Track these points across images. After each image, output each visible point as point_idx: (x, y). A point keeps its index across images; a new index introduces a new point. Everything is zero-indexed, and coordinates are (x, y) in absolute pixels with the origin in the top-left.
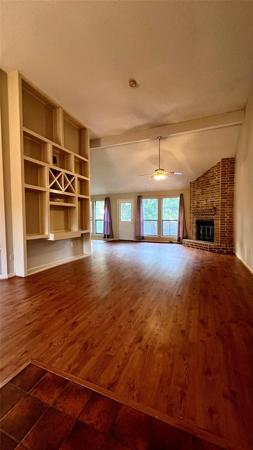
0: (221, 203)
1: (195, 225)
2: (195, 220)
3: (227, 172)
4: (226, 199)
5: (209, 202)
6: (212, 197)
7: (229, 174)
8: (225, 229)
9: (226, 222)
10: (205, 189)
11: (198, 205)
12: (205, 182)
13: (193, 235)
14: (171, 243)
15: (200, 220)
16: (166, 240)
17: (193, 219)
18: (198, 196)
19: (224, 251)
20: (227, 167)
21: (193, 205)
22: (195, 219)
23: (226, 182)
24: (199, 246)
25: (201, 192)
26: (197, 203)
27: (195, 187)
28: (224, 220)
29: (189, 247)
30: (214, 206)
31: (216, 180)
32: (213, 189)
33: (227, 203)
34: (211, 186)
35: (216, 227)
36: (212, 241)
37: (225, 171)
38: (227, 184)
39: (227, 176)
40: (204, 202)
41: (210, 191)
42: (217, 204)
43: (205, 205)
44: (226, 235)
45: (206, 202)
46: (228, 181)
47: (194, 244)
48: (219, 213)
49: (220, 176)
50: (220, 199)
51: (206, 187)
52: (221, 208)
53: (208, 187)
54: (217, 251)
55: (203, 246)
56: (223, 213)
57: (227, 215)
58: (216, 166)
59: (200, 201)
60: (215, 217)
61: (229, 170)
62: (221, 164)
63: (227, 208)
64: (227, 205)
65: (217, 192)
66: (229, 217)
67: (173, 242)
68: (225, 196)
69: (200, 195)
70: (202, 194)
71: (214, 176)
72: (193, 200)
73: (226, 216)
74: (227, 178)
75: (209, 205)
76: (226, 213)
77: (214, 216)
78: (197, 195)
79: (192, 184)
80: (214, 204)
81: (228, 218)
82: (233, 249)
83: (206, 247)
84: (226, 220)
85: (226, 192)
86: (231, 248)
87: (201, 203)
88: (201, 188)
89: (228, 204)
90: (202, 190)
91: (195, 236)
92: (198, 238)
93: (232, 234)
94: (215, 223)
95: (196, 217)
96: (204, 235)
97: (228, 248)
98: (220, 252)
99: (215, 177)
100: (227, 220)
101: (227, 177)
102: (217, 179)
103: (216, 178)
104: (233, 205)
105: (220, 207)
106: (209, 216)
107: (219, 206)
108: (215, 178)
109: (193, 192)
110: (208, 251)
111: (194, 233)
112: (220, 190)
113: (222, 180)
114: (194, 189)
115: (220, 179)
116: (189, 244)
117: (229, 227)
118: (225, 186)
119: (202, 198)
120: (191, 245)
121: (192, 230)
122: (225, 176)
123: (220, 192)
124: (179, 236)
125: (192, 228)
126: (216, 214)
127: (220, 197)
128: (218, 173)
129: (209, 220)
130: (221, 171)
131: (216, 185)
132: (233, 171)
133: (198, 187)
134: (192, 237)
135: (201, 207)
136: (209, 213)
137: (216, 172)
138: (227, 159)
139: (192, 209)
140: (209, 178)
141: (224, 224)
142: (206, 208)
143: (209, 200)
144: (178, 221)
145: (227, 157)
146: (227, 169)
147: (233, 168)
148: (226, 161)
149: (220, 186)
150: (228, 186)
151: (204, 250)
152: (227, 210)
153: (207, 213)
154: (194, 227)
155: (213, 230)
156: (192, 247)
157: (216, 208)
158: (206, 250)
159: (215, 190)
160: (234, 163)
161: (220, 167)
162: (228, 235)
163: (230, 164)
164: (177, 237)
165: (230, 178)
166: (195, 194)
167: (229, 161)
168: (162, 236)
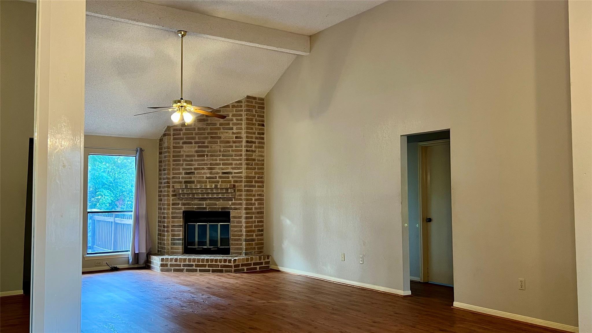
0: (247, 177)
1: (180, 222)
2: (182, 211)
3: (254, 122)
4: (254, 170)
5: (218, 173)
6: (223, 164)
7: (257, 126)
9: (253, 213)
10: (207, 147)
11: (191, 178)
12: (207, 131)
13: (174, 244)
14: (115, 269)
15: (195, 210)
16: (99, 265)
17: (173, 209)
18: (188, 159)
19: (256, 268)
20: (254, 113)
21: (173, 178)
22: (180, 209)
23: (254, 140)
24: (210, 266)
25: (197, 152)
26: (186, 173)
27: (181, 139)
28: (251, 209)
29: (182, 270)
30: (230, 182)
31: (233, 133)
32: (229, 149)
33: (255, 177)
34: (221, 142)
35: (234, 222)
36: (226, 252)
37: (252, 120)
38: (255, 143)
39: (254, 129)
40: (205, 173)
41: (220, 151)
42: (235, 179)
43: (208, 180)
44: (254, 237)
45: (211, 173)
46: (256, 138)
47: (194, 263)
48: (241, 195)
49: (244, 126)
50: (244, 171)
51: (210, 142)
52: (245, 186)
53: (216, 143)
54: (245, 271)
55: (218, 263)
56: (250, 195)
57: (256, 200)
58: (233, 106)
59: (195, 169)
60: (233, 204)
61: (258, 118)
62: (243, 104)
63: (254, 186)
64: (256, 182)
65: (236, 155)
66: (258, 203)
67: (118, 266)
68: (252, 165)
69: (194, 156)
70: (199, 156)
71: (229, 124)
72: (173, 165)
73: (253, 201)
74: (254, 133)
75: (218, 179)
76: (254, 196)
77: (230, 202)
78: (187, 156)
79: (172, 130)
80: (231, 179)
81: (257, 206)
82: (269, 262)
83: (227, 264)
84: (253, 209)
85: (253, 157)
86: (267, 260)
87: (198, 173)
88: (196, 143)
89: (256, 179)
90: (199, 147)
91: (181, 246)
92: (187, 251)
93: (262, 235)
94: (231, 215)
95: (184, 204)
96: (202, 243)
97: (262, 261)
98: (251, 271)
99: (231, 126)
100: (256, 208)
101: (254, 131)
102: (235, 131)
103: (233, 127)
104: (262, 182)
105: (243, 184)
106: (217, 203)
107: (241, 181)
108: (232, 129)
109: (174, 147)
110: (230, 271)
111: (179, 240)
112: (244, 153)
113: (247, 135)
114: (179, 143)
115: (243, 131)
116: (180, 266)
117: (258, 222)
118: (251, 147)
119: (199, 165)
120: (184, 265)
121: (170, 233)
122: (252, 129)
123: (244, 157)
124: (135, 252)
125: (170, 229)
126: (235, 198)
127: (244, 166)
128: (237, 120)
129: (217, 210)
130: (244, 117)
131: (234, 142)
132: (263, 121)
133: (187, 138)
134: (172, 248)
135: (199, 182)
136: (220, 196)
137: (234, 118)
138: (255, 98)
139: (171, 185)
140: (218, 126)
141: (252, 218)
142: (216, 186)
143: (219, 169)
144: (133, 213)
145: (254, 96)
146: (254, 116)
147: (263, 117)
148: (252, 102)
149: (243, 146)
150: (255, 147)
151: (221, 271)
152: (256, 191)
153: (215, 196)
154: (179, 226)
155: (226, 229)
156: (188, 270)
157: (234, 186)
158: (226, 271)
159: (233, 151)
160: (263, 108)
161: (242, 111)
162: (256, 238)
163: (258, 108)
164: (130, 253)
165: (259, 134)
166: (182, 153)
167: (256, 103)
168: (88, 254)
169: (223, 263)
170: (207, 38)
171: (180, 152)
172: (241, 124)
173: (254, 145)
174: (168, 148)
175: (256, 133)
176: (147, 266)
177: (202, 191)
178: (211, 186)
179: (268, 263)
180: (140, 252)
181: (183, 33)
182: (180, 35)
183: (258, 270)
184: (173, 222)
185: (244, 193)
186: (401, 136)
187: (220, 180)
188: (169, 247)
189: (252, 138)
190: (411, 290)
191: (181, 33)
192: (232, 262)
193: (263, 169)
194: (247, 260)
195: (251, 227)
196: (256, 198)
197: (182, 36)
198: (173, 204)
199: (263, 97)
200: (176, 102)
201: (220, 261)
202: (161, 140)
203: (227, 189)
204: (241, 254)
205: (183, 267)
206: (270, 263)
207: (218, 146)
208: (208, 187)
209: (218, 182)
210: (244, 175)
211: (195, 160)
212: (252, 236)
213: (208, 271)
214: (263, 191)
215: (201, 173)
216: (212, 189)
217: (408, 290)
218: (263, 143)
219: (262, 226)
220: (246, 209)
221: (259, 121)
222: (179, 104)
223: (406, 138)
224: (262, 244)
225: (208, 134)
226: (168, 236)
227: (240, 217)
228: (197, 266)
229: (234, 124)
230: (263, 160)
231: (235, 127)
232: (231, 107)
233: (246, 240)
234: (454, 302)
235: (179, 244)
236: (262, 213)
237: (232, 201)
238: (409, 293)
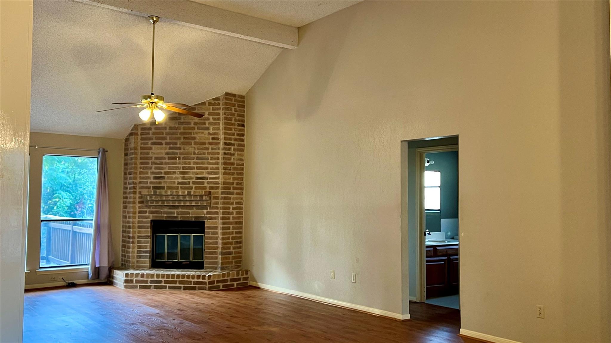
0: (224, 183)
1: (148, 232)
2: (150, 220)
3: (233, 121)
4: (232, 175)
5: (191, 178)
6: (198, 168)
7: (236, 127)
8: (229, 237)
9: (231, 223)
10: (180, 149)
11: (160, 183)
12: (180, 131)
13: (140, 257)
14: (72, 285)
15: (164, 219)
16: (54, 280)
17: (139, 217)
18: (158, 161)
19: (233, 285)
20: (233, 112)
21: (140, 183)
22: (147, 217)
23: (233, 142)
24: (181, 282)
25: (167, 154)
26: (155, 178)
27: (150, 139)
28: (229, 218)
29: (149, 287)
30: (205, 188)
31: (209, 134)
32: (204, 151)
33: (233, 183)
34: (195, 143)
35: (208, 233)
36: (199, 266)
37: (231, 119)
38: (234, 145)
39: (233, 130)
40: (177, 178)
41: (194, 153)
42: (211, 185)
43: (180, 186)
44: (232, 250)
45: (183, 178)
46: (235, 140)
47: (163, 280)
48: (217, 203)
49: (221, 126)
50: (221, 176)
51: (183, 144)
52: (222, 193)
53: (190, 144)
54: (221, 288)
55: (191, 280)
56: (228, 203)
57: (234, 209)
58: (210, 104)
59: (166, 173)
60: (208, 213)
61: (238, 118)
62: (221, 102)
63: (232, 194)
64: (234, 188)
65: (212, 159)
66: (236, 212)
67: (77, 282)
68: (230, 170)
69: (165, 159)
70: (170, 158)
71: (204, 124)
72: (141, 168)
73: (231, 210)
74: (233, 134)
75: (191, 185)
76: (232, 204)
77: (205, 211)
78: (157, 158)
79: (139, 129)
80: (206, 185)
81: (235, 215)
82: (248, 277)
83: (201, 280)
84: (231, 218)
85: (232, 161)
86: (245, 276)
87: (168, 178)
88: (167, 144)
89: (235, 185)
90: (170, 148)
91: (148, 260)
92: (155, 265)
93: (240, 247)
94: (206, 225)
95: (152, 212)
97: (240, 277)
98: (228, 288)
99: (207, 126)
100: (233, 218)
101: (233, 131)
102: (211, 131)
103: (209, 127)
104: (242, 189)
105: (220, 191)
106: (190, 211)
107: (218, 188)
108: (208, 129)
109: (142, 148)
110: (204, 289)
111: (146, 252)
112: (221, 156)
113: (225, 136)
114: (147, 144)
115: (221, 132)
116: (146, 282)
117: (236, 233)
118: (229, 149)
119: (169, 168)
120: (152, 282)
121: (136, 245)
122: (231, 129)
123: (221, 161)
124: (95, 266)
125: (136, 240)
126: (210, 206)
127: (221, 171)
128: (214, 119)
129: (190, 219)
130: (222, 117)
131: (211, 144)
132: (243, 121)
133: (157, 138)
134: (137, 262)
135: (169, 188)
136: (194, 204)
137: (211, 117)
138: (234, 95)
139: (138, 190)
140: (192, 125)
141: (229, 228)
142: (189, 193)
143: (193, 173)
144: (93, 222)
145: (234, 92)
146: (233, 115)
147: (243, 116)
148: (231, 100)
149: (221, 149)
150: (234, 150)
151: (194, 288)
152: (234, 198)
153: (188, 204)
154: (147, 237)
155: (199, 241)
156: (156, 287)
157: (210, 193)
158: (200, 289)
159: (209, 153)
160: (244, 106)
161: (219, 109)
162: (234, 250)
163: (238, 107)
164: (89, 267)
165: (238, 135)
166: (151, 155)
167: (235, 101)
168: (41, 268)
169: (196, 280)
170: (183, 26)
171: (148, 154)
172: (219, 124)
173: (232, 148)
174: (135, 149)
175: (236, 134)
176: (109, 281)
177: (173, 198)
178: (184, 192)
179: (246, 279)
180: (102, 265)
181: (155, 19)
182: (151, 21)
183: (235, 286)
184: (139, 232)
185: (220, 201)
186: (402, 141)
187: (194, 186)
188: (135, 260)
189: (230, 139)
190: (410, 313)
191: (153, 19)
192: (207, 278)
193: (242, 174)
194: (224, 275)
196: (235, 206)
197: (154, 22)
198: (140, 212)
199: (244, 94)
200: (145, 97)
201: (193, 277)
202: (127, 140)
203: (202, 196)
204: (216, 268)
205: (150, 283)
206: (249, 279)
207: (192, 147)
208: (180, 194)
209: (191, 188)
210: (220, 181)
211: (166, 163)
212: (229, 248)
213: (179, 288)
214: (242, 199)
215: (172, 178)
216: (184, 196)
217: (407, 314)
218: (243, 146)
219: (241, 237)
220: (223, 218)
221: (239, 121)
222: (149, 100)
223: (407, 144)
224: (240, 257)
225: (181, 134)
226: (133, 248)
227: (216, 228)
228: (166, 282)
229: (210, 124)
230: (243, 165)
231: (211, 127)
232: (207, 104)
233: (222, 254)
234: (461, 330)
235: (146, 257)
236: (241, 223)
237: (207, 209)
238: (408, 317)
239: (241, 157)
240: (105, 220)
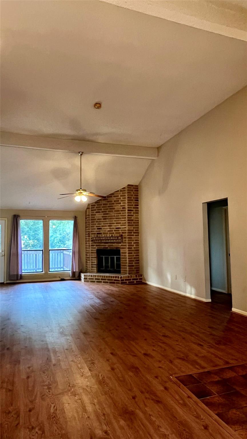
0: (128, 230)
1: (95, 255)
4: (132, 226)
5: (113, 228)
6: (117, 223)
7: (134, 201)
9: (133, 251)
10: (108, 214)
11: (100, 231)
12: (108, 205)
13: (92, 267)
14: (63, 280)
15: (103, 249)
16: (55, 277)
17: (92, 248)
18: (98, 221)
19: (134, 282)
21: (91, 231)
22: (95, 248)
24: (108, 280)
25: (103, 217)
26: (98, 229)
27: (95, 210)
28: (131, 248)
29: (94, 282)
30: (120, 233)
31: (121, 206)
32: (119, 215)
33: (133, 230)
34: (115, 211)
35: (122, 255)
36: (119, 272)
37: (131, 198)
38: (133, 210)
39: (133, 203)
40: (107, 229)
41: (114, 216)
42: (122, 231)
43: (108, 232)
44: (134, 264)
45: (110, 228)
46: (134, 208)
48: (126, 241)
49: (126, 202)
50: (127, 226)
51: (109, 211)
52: (128, 235)
53: (112, 211)
54: (128, 283)
56: (131, 240)
57: (134, 243)
58: (121, 191)
59: (102, 226)
60: (121, 245)
62: (126, 189)
63: (133, 235)
64: (134, 233)
65: (123, 218)
67: (65, 278)
68: (131, 223)
69: (101, 219)
70: (104, 219)
71: (118, 201)
72: (91, 224)
73: (133, 244)
74: (132, 205)
75: (113, 232)
76: (133, 241)
77: (120, 244)
78: (98, 219)
79: (90, 206)
80: (120, 231)
81: (135, 246)
82: (142, 278)
83: (117, 279)
84: (133, 248)
85: (132, 219)
86: (140, 277)
87: (104, 229)
88: (102, 212)
90: (104, 214)
91: (96, 268)
92: (99, 271)
93: (138, 263)
94: (121, 252)
95: (97, 246)
96: (107, 267)
97: (137, 278)
98: (131, 283)
99: (120, 202)
100: (134, 248)
103: (121, 203)
104: (138, 233)
105: (127, 234)
106: (113, 245)
107: (125, 233)
108: (120, 203)
109: (92, 215)
110: (119, 283)
111: (95, 265)
112: (126, 217)
113: (128, 206)
114: (94, 212)
115: (126, 204)
116: (93, 279)
117: (136, 255)
118: (131, 213)
119: (104, 224)
120: (96, 279)
121: (91, 261)
122: (131, 203)
123: (127, 219)
124: (73, 271)
125: (91, 259)
126: (122, 242)
127: (127, 224)
128: (123, 198)
129: (113, 249)
130: (127, 197)
131: (122, 211)
132: (138, 198)
133: (98, 210)
134: (92, 269)
135: (104, 233)
136: (115, 241)
137: (122, 197)
138: (132, 186)
139: (90, 235)
140: (113, 202)
141: (132, 253)
142: (112, 235)
143: (114, 226)
144: (72, 250)
145: (132, 184)
146: (132, 195)
147: (138, 196)
148: (131, 188)
149: (126, 213)
150: (133, 213)
151: (114, 283)
152: (134, 238)
153: (112, 241)
154: (95, 257)
155: (118, 259)
156: (97, 282)
157: (122, 235)
158: (117, 283)
159: (121, 216)
160: (138, 191)
161: (125, 193)
162: (135, 264)
163: (135, 191)
164: (70, 271)
165: (135, 205)
166: (95, 218)
167: (134, 188)
168: (49, 271)
169: (115, 279)
171: (94, 217)
172: (125, 200)
173: (132, 212)
174: (89, 215)
175: (134, 205)
176: (79, 279)
177: (105, 238)
178: (110, 235)
179: (140, 279)
180: (76, 271)
181: (81, 153)
182: (80, 154)
183: (135, 283)
184: (92, 255)
185: (127, 239)
186: (203, 203)
187: (115, 232)
188: (90, 269)
189: (131, 208)
190: (211, 299)
191: (80, 153)
192: (120, 278)
193: (138, 225)
194: (129, 277)
195: (132, 258)
196: (134, 242)
197: (81, 155)
198: (92, 246)
199: (138, 185)
200: (77, 190)
201: (114, 277)
202: (86, 211)
203: (118, 237)
204: (126, 273)
205: (95, 280)
206: (143, 279)
207: (113, 213)
208: (108, 236)
209: (113, 233)
210: (127, 229)
211: (103, 222)
212: (132, 263)
213: (108, 282)
214: (138, 238)
215: (105, 229)
216: (110, 237)
217: (209, 299)
218: (138, 211)
219: (138, 258)
220: (128, 248)
221: (135, 198)
222: (79, 191)
223: (206, 204)
224: (139, 268)
225: (109, 207)
226: (89, 263)
227: (125, 253)
228: (102, 279)
229: (121, 201)
230: (138, 220)
231: (122, 202)
232: (120, 191)
233: (129, 266)
234: (232, 308)
235: (95, 267)
236: (138, 250)
237: (121, 244)
238: (210, 300)
239: (137, 217)
240: (77, 250)
